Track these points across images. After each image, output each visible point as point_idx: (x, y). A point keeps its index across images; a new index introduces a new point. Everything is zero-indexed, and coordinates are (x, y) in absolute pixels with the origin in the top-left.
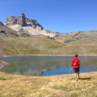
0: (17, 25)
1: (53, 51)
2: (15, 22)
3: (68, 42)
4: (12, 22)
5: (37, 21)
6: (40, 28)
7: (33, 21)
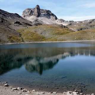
0: (33, 16)
1: (58, 37)
2: (31, 13)
3: (82, 29)
4: (28, 14)
5: (51, 11)
6: (54, 18)
7: (47, 12)
